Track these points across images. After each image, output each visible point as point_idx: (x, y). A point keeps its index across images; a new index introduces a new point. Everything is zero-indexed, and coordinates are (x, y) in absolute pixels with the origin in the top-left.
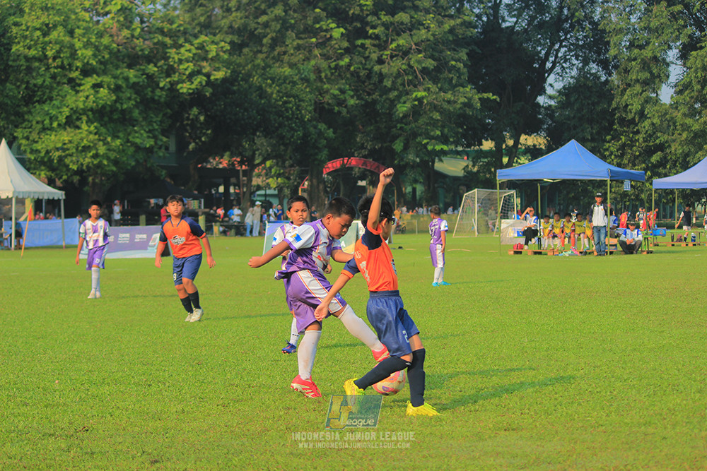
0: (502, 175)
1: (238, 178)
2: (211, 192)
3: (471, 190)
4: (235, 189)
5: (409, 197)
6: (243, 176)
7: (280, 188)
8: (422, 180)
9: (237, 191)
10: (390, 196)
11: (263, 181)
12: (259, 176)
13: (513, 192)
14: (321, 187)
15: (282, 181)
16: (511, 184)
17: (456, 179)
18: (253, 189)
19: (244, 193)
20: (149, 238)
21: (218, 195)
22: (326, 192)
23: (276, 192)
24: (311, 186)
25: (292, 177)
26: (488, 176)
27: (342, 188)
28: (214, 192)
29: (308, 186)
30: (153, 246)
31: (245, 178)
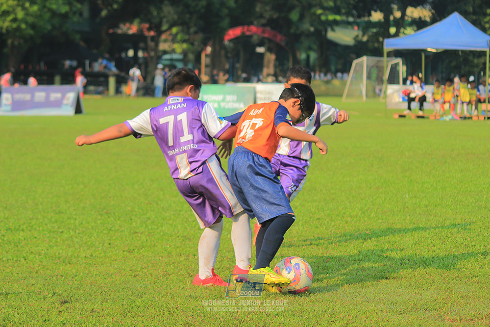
0: (389, 45)
1: (146, 43)
2: (121, 55)
3: (360, 57)
4: (143, 53)
5: (303, 63)
6: (152, 41)
7: (185, 53)
8: (315, 47)
9: (146, 55)
10: (285, 62)
11: (169, 47)
12: (165, 41)
13: (399, 60)
14: (223, 52)
15: (187, 47)
16: (397, 53)
17: (346, 48)
18: (160, 54)
19: (152, 58)
20: (63, 97)
21: (127, 59)
22: (227, 57)
23: (180, 57)
24: (213, 52)
25: (196, 43)
26: (376, 45)
27: (242, 54)
28: (123, 55)
29: (211, 52)
30: (67, 105)
31: (152, 44)
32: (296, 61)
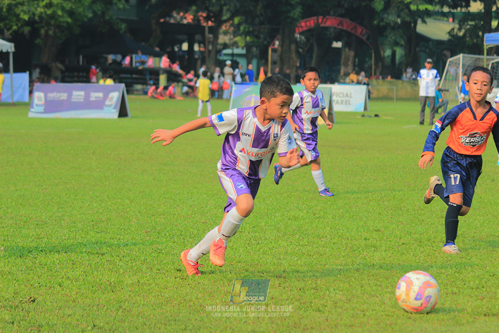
0: (491, 40)
1: (203, 35)
2: (173, 49)
3: (456, 55)
4: (200, 47)
5: (388, 61)
6: (210, 32)
7: (248, 47)
8: (403, 43)
9: (202, 49)
10: (367, 59)
11: (230, 40)
12: (226, 33)
14: (293, 47)
15: (251, 40)
17: (439, 43)
18: (219, 47)
19: (210, 52)
20: (106, 97)
21: (181, 53)
22: (298, 52)
23: (244, 52)
24: (281, 45)
25: (262, 36)
26: (475, 41)
27: (315, 49)
28: (176, 49)
29: (279, 45)
30: (110, 106)
31: (211, 36)
32: (379, 58)
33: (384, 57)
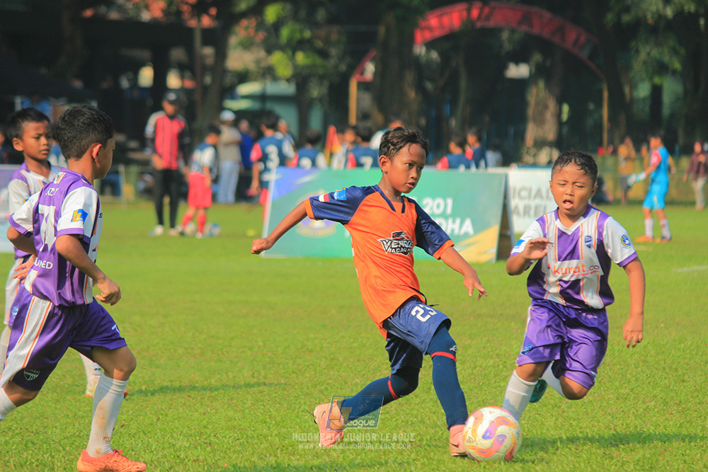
1: (190, 49)
2: (117, 83)
4: (182, 77)
5: (642, 110)
7: (301, 79)
9: (189, 84)
10: (591, 106)
11: (258, 60)
12: (247, 45)
14: (410, 77)
15: (308, 62)
18: (228, 80)
19: (205, 89)
21: (136, 94)
22: (420, 88)
23: (290, 90)
24: (380, 73)
25: (333, 51)
28: (125, 83)
29: (375, 74)
31: (208, 51)
32: (620, 104)
33: (632, 100)
